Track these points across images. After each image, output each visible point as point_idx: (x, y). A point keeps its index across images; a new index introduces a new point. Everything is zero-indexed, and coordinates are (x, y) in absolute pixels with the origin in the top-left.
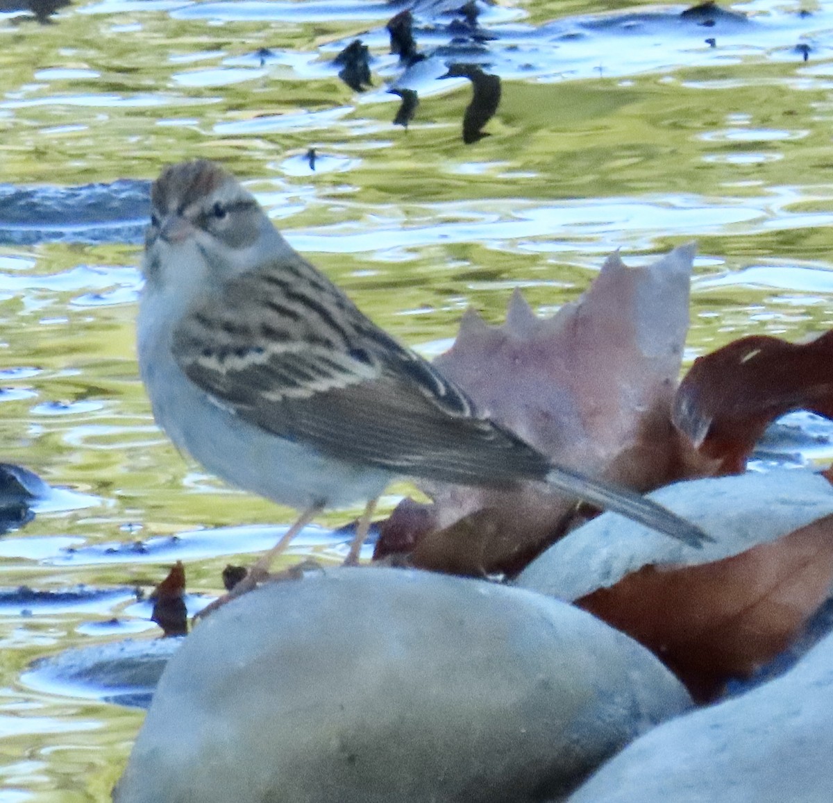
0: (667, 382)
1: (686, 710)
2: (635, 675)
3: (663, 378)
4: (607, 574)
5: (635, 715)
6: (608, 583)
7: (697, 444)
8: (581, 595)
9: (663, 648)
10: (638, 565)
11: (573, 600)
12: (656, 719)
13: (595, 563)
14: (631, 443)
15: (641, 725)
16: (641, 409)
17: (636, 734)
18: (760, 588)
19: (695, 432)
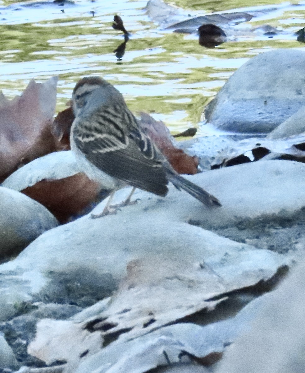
0: (50, 120)
1: (56, 226)
2: (40, 214)
3: (48, 119)
4: (31, 182)
5: (40, 228)
6: (31, 185)
7: (60, 139)
8: (22, 189)
9: (49, 206)
10: (40, 179)
11: (20, 190)
12: (47, 229)
13: (27, 179)
14: (38, 140)
15: (42, 231)
16: (42, 129)
17: (41, 234)
18: (80, 187)
19: (59, 136)
